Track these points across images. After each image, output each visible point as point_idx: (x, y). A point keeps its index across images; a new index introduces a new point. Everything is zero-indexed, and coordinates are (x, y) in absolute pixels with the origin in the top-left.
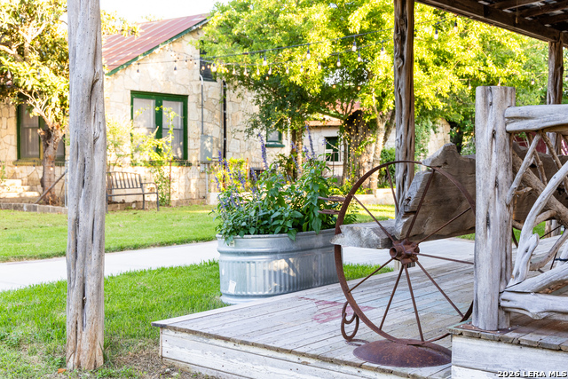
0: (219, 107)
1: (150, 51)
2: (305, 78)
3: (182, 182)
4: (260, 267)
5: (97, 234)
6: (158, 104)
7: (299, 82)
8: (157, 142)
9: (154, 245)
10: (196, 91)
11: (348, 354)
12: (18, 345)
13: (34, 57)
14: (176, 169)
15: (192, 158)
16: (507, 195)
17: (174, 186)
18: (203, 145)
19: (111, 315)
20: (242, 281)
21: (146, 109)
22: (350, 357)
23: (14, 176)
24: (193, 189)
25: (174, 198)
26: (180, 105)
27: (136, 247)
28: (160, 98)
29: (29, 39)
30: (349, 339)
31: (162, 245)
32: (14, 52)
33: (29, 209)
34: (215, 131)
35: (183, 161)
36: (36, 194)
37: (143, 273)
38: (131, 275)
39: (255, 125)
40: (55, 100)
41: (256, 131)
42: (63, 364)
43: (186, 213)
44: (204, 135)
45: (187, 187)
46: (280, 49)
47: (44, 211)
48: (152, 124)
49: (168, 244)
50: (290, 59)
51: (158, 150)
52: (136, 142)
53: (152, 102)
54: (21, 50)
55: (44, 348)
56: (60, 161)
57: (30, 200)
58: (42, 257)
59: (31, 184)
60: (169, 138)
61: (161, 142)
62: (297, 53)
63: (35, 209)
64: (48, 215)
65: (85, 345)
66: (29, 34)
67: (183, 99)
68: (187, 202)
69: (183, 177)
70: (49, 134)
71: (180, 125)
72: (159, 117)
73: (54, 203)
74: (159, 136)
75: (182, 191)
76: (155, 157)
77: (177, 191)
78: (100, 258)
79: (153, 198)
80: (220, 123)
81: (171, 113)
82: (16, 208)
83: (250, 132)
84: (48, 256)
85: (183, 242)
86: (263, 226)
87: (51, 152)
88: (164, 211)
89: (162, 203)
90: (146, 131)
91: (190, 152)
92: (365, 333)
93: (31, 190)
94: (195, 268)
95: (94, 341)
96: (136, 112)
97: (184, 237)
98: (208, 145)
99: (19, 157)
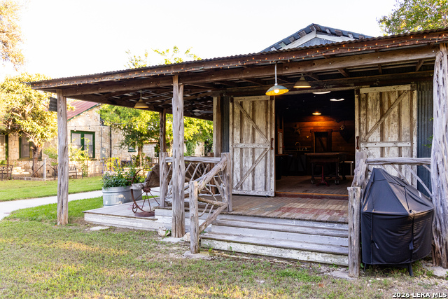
0: (108, 136)
1: (79, 115)
2: (140, 128)
3: (92, 167)
4: (115, 197)
5: (66, 188)
6: (83, 136)
7: (138, 130)
8: (82, 152)
9: (82, 192)
10: (99, 130)
11: (133, 215)
12: (41, 221)
13: (30, 118)
14: (90, 162)
15: (97, 157)
16: (166, 177)
17: (89, 169)
18: (101, 152)
19: (69, 212)
20: (110, 201)
21: (77, 138)
22: (134, 216)
23: (18, 165)
24: (97, 170)
25: (89, 173)
26: (91, 136)
27: (74, 193)
28: (83, 133)
29: (27, 111)
30: (135, 212)
31: (84, 192)
32: (20, 116)
33: (27, 179)
34: (107, 146)
35: (93, 158)
36: (28, 173)
37: (78, 201)
38: (74, 201)
39: (123, 144)
40: (39, 135)
41: (123, 146)
42: (56, 224)
43: (93, 180)
44: (102, 148)
45: (95, 169)
46: (131, 117)
47: (34, 180)
48: (80, 143)
49: (87, 191)
50: (135, 121)
51: (82, 155)
52: (73, 152)
53: (80, 135)
54: (24, 115)
55: (49, 221)
56: (40, 159)
57: (25, 175)
58: (39, 197)
59: (26, 168)
60: (87, 150)
61: (83, 152)
62: (137, 119)
63: (30, 179)
64: (36, 182)
65: (63, 218)
66: (28, 109)
67: (93, 133)
68: (95, 175)
69: (93, 165)
70: (36, 149)
71: (92, 144)
72: (83, 141)
73: (37, 177)
74: (83, 149)
75: (93, 171)
76: (81, 158)
77: (90, 171)
78: (67, 196)
79: (81, 174)
80: (109, 143)
81: (88, 140)
82: (21, 179)
83: (121, 147)
84: (41, 197)
85: (92, 191)
86: (116, 185)
87: (36, 156)
88: (85, 179)
89: (84, 175)
90: (77, 147)
91: (96, 155)
92: (139, 211)
93: (26, 171)
94: (96, 198)
95: (65, 217)
96: (73, 140)
97: (92, 189)
98: (103, 152)
99: (20, 157)
